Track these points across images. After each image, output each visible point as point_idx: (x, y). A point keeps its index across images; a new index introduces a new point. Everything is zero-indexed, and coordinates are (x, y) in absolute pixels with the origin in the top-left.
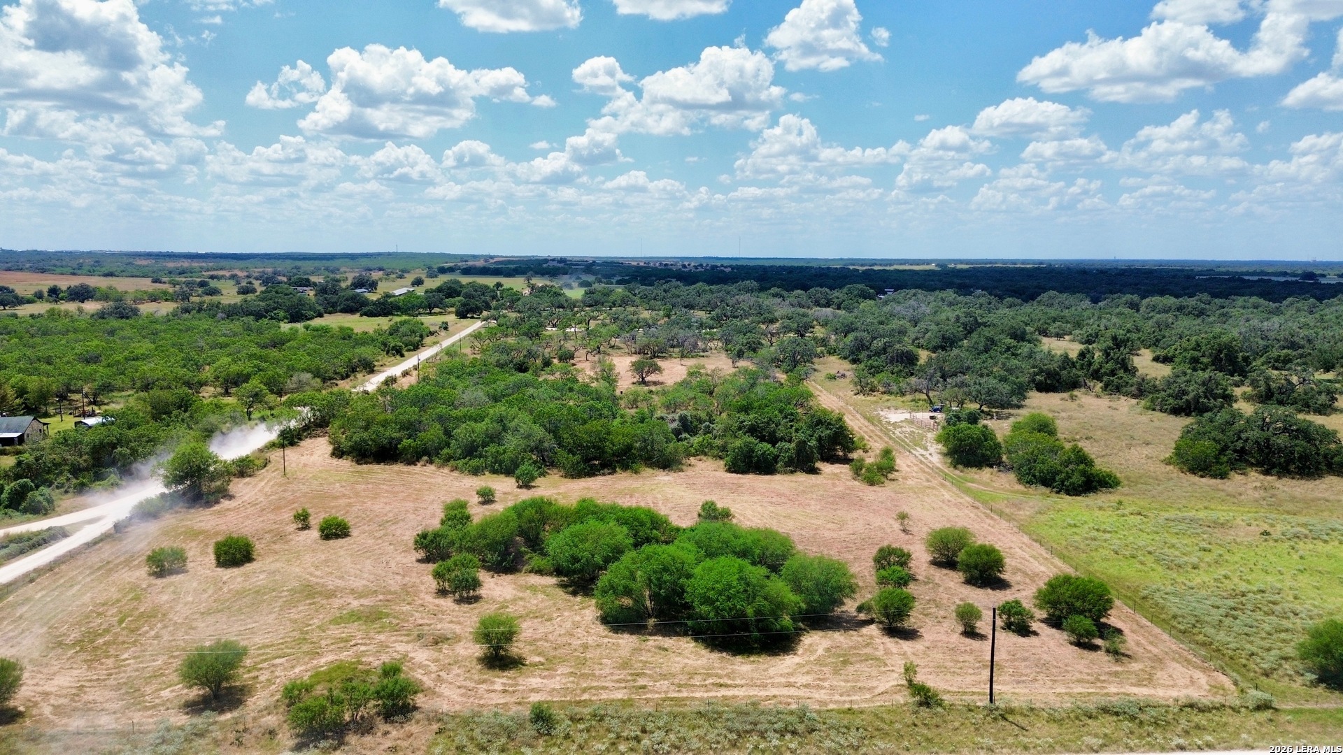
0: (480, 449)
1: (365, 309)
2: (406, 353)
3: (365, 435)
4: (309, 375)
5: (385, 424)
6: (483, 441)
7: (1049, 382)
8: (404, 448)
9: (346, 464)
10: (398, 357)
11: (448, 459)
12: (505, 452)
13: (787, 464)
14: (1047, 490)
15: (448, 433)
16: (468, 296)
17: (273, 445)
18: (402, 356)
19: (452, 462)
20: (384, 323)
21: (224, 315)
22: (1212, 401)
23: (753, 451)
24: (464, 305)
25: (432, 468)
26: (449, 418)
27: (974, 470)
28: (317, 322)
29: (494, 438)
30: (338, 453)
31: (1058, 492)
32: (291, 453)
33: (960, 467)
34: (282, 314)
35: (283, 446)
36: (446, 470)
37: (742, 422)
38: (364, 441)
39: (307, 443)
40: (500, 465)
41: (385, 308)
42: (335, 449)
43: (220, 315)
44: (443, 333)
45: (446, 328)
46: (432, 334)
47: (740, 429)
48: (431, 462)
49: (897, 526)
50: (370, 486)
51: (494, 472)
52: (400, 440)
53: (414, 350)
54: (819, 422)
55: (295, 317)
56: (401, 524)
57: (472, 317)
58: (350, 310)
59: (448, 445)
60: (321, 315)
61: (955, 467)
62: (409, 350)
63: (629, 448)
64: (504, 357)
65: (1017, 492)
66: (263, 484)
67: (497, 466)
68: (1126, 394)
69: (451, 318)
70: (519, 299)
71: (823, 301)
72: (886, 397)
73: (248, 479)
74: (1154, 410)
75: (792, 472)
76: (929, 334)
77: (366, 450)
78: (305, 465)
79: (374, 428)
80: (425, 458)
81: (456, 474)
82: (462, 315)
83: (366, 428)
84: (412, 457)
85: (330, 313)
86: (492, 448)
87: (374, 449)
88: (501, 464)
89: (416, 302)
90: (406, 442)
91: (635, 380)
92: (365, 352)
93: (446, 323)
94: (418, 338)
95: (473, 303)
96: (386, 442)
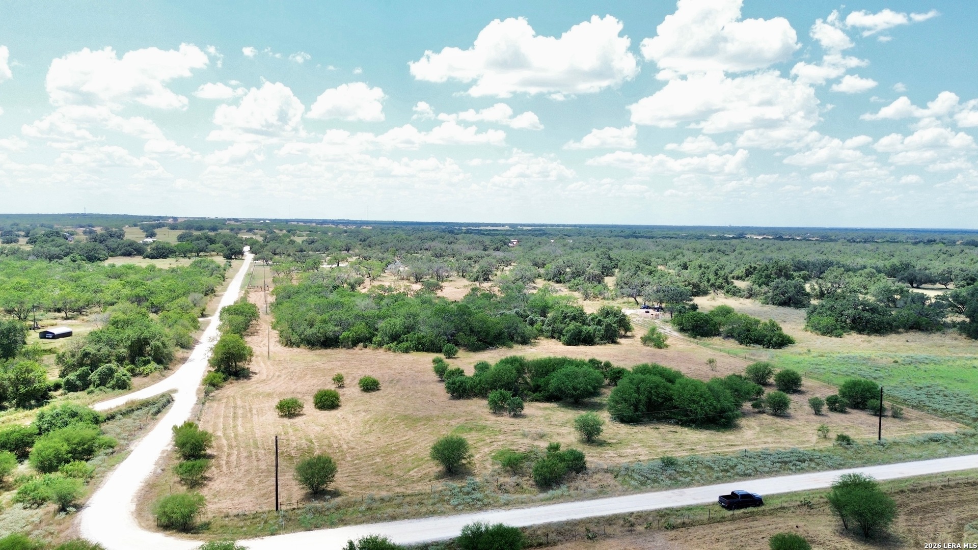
0: (402, 336)
3: (313, 330)
5: (325, 322)
6: (403, 331)
7: (694, 290)
8: (344, 339)
9: (300, 351)
11: (380, 345)
12: (423, 337)
13: (602, 339)
14: (761, 347)
16: (224, 243)
19: (385, 346)
23: (580, 331)
25: (368, 350)
26: (367, 317)
27: (707, 338)
29: (409, 329)
30: (289, 344)
31: (768, 348)
33: (697, 338)
36: (381, 351)
37: (566, 314)
38: (313, 334)
42: (286, 342)
45: (230, 266)
47: (565, 318)
48: (365, 347)
51: (418, 350)
52: (340, 333)
59: (375, 335)
61: (694, 337)
65: (741, 349)
66: (263, 364)
67: (420, 347)
68: (741, 297)
69: (223, 259)
72: (605, 301)
74: (768, 304)
75: (605, 343)
77: (316, 340)
78: (274, 352)
79: (319, 325)
80: (362, 344)
81: (391, 353)
83: (312, 325)
84: (351, 345)
86: (413, 335)
87: (322, 339)
88: (423, 345)
90: (345, 334)
96: (331, 334)
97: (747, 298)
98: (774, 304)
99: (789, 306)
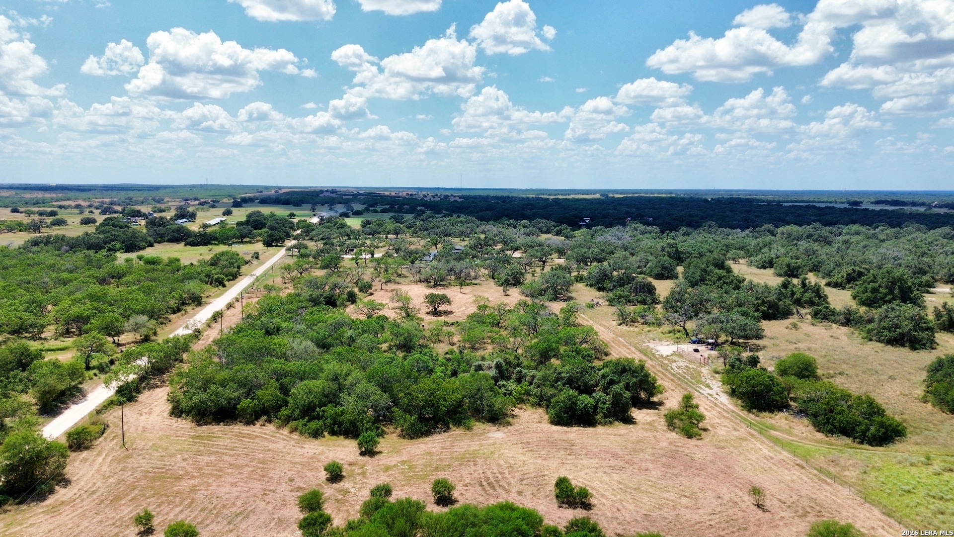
0: (318, 409)
1: (190, 240)
2: (226, 283)
3: (204, 396)
4: (145, 318)
5: (223, 384)
6: (320, 401)
7: (770, 311)
8: (243, 408)
9: (185, 425)
10: (221, 288)
11: (288, 420)
12: (343, 413)
13: (606, 416)
14: (849, 441)
15: (285, 390)
16: (272, 228)
17: (110, 404)
18: (224, 286)
19: (293, 424)
20: (204, 253)
21: (67, 248)
22: (920, 333)
23: (575, 404)
24: (270, 236)
25: (271, 428)
26: (285, 374)
27: (767, 414)
28: (149, 253)
29: (332, 398)
30: (177, 411)
31: (862, 443)
32: (129, 411)
33: (755, 411)
34: (118, 245)
35: (121, 404)
36: (285, 431)
38: (203, 402)
39: (145, 397)
40: (339, 426)
41: (204, 239)
42: (174, 408)
43: (64, 248)
44: (255, 262)
45: (257, 258)
46: (247, 263)
47: (557, 380)
48: (270, 421)
49: (749, 500)
50: (213, 458)
51: (333, 433)
52: (238, 400)
53: (233, 280)
54: (624, 370)
55: (130, 248)
56: (253, 518)
57: (277, 246)
58: (175, 240)
59: (286, 403)
60: (151, 245)
61: (749, 411)
62: (229, 280)
63: (460, 404)
64: (316, 293)
65: (818, 441)
66: (100, 459)
67: (336, 428)
68: (834, 322)
69: (259, 247)
70: (313, 230)
71: (544, 229)
72: (646, 328)
73: (85, 454)
74: (871, 340)
75: (611, 423)
76: (650, 264)
77: (205, 410)
78: (144, 430)
79: (213, 387)
80: (265, 417)
81: (296, 436)
82: (268, 244)
83: (205, 388)
84: (251, 418)
85: (159, 242)
86: (330, 409)
87: (213, 410)
88: (340, 424)
89: (230, 233)
90: (245, 402)
91: (428, 310)
92: (193, 286)
93: (257, 253)
94: (236, 270)
95: (277, 234)
96: (225, 402)
97: (843, 325)
98: (879, 341)
99: (903, 345)
